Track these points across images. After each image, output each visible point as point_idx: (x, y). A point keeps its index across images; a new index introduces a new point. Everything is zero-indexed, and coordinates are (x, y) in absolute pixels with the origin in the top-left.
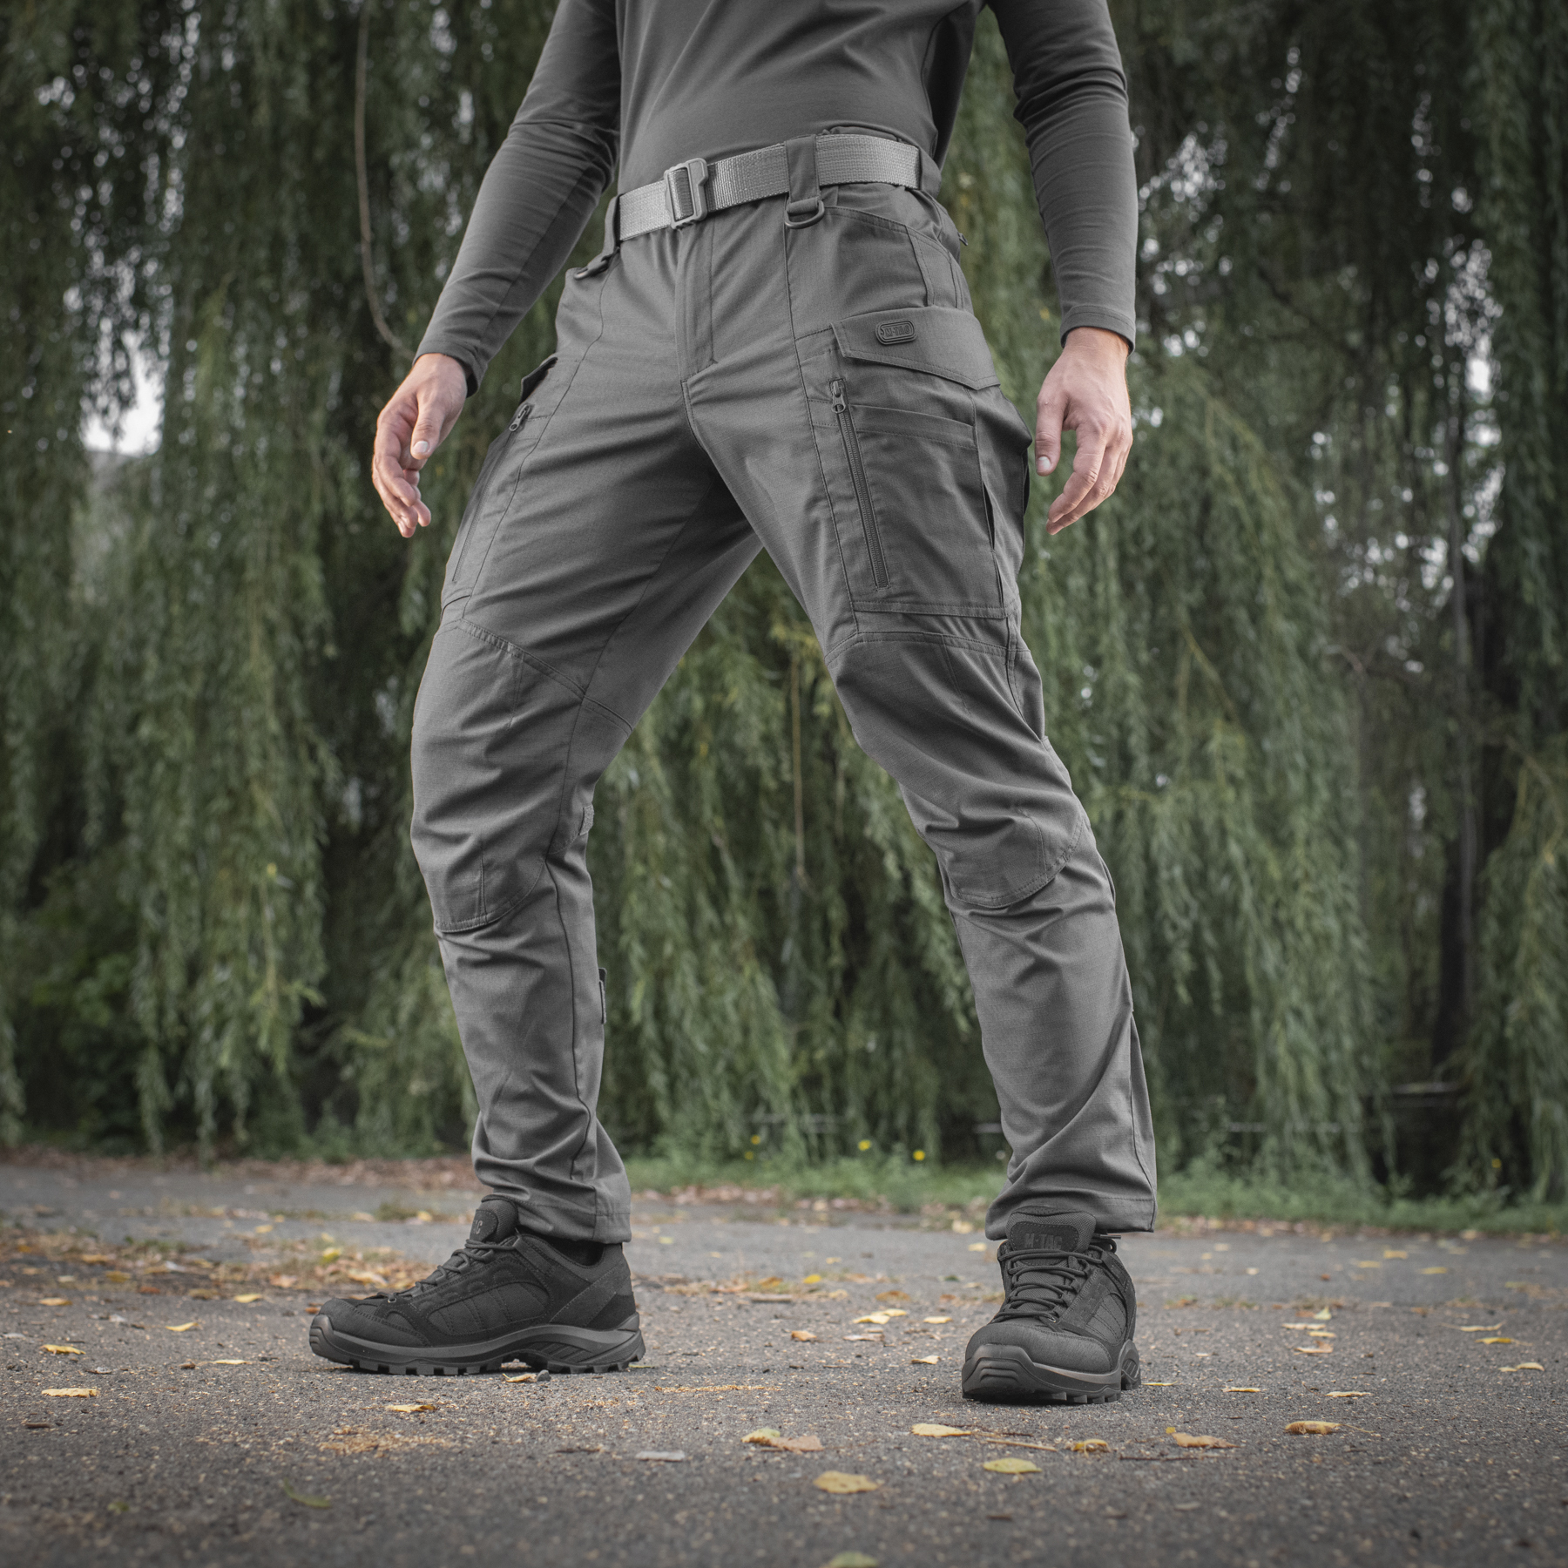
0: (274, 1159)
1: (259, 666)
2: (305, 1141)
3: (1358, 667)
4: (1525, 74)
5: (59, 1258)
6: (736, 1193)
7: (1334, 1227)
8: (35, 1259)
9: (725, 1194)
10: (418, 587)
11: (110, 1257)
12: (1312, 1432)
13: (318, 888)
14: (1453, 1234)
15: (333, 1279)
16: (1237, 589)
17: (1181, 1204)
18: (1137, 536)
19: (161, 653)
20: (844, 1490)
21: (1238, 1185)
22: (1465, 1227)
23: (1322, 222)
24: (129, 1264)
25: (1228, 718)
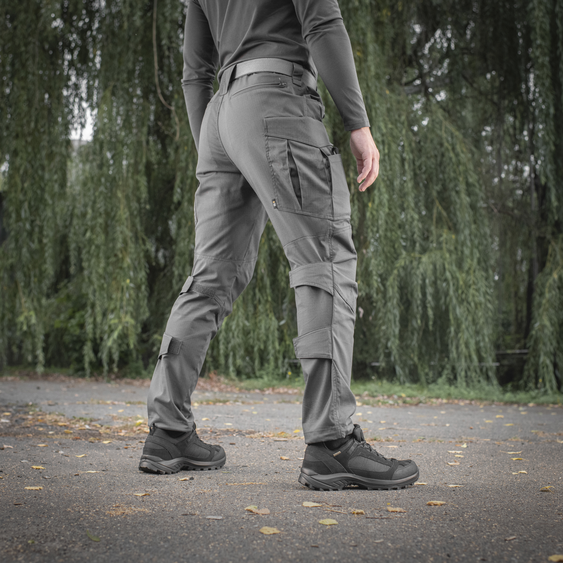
0: (134, 378)
1: (123, 213)
2: (144, 372)
3: (495, 210)
4: (549, 6)
5: (50, 424)
6: (286, 390)
7: (485, 402)
8: (43, 424)
9: (281, 390)
10: (179, 187)
11: (67, 423)
12: (435, 505)
13: (146, 286)
14: (525, 404)
15: (138, 432)
16: (451, 185)
17: (434, 394)
18: (420, 168)
19: (93, 208)
20: (269, 533)
21: (453, 388)
22: (529, 402)
23: (484, 58)
24: (74, 426)
25: (450, 229)
